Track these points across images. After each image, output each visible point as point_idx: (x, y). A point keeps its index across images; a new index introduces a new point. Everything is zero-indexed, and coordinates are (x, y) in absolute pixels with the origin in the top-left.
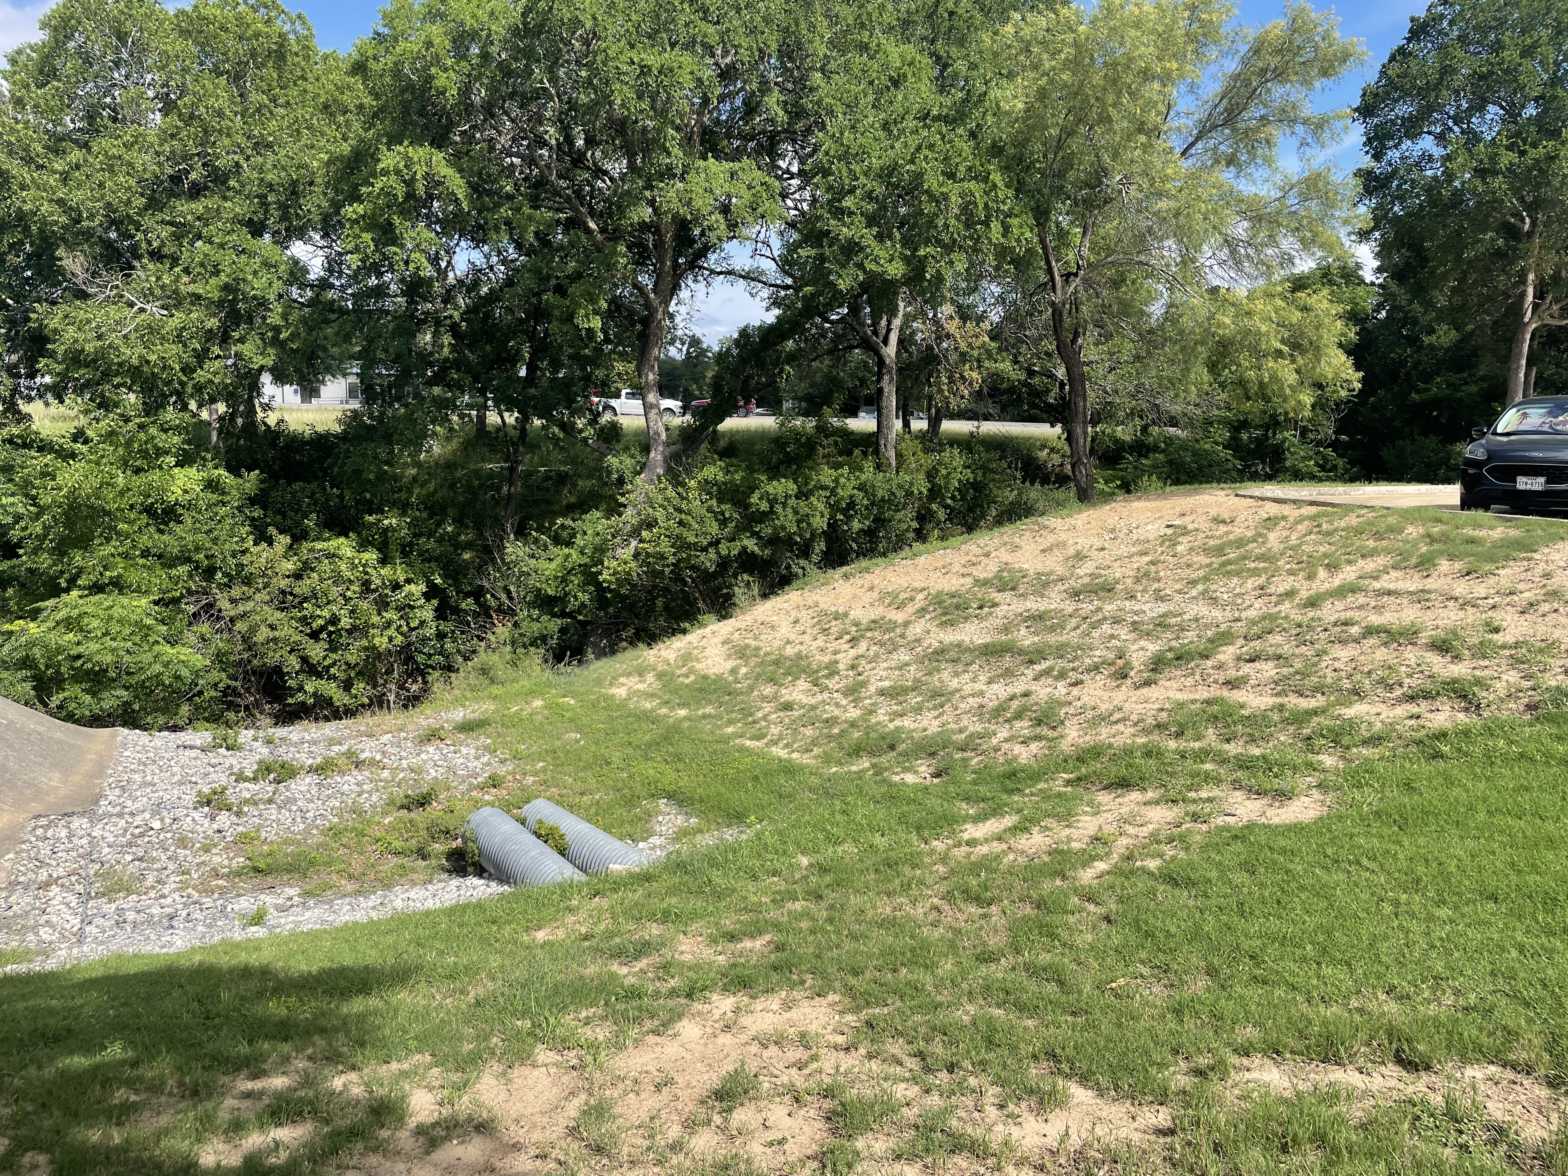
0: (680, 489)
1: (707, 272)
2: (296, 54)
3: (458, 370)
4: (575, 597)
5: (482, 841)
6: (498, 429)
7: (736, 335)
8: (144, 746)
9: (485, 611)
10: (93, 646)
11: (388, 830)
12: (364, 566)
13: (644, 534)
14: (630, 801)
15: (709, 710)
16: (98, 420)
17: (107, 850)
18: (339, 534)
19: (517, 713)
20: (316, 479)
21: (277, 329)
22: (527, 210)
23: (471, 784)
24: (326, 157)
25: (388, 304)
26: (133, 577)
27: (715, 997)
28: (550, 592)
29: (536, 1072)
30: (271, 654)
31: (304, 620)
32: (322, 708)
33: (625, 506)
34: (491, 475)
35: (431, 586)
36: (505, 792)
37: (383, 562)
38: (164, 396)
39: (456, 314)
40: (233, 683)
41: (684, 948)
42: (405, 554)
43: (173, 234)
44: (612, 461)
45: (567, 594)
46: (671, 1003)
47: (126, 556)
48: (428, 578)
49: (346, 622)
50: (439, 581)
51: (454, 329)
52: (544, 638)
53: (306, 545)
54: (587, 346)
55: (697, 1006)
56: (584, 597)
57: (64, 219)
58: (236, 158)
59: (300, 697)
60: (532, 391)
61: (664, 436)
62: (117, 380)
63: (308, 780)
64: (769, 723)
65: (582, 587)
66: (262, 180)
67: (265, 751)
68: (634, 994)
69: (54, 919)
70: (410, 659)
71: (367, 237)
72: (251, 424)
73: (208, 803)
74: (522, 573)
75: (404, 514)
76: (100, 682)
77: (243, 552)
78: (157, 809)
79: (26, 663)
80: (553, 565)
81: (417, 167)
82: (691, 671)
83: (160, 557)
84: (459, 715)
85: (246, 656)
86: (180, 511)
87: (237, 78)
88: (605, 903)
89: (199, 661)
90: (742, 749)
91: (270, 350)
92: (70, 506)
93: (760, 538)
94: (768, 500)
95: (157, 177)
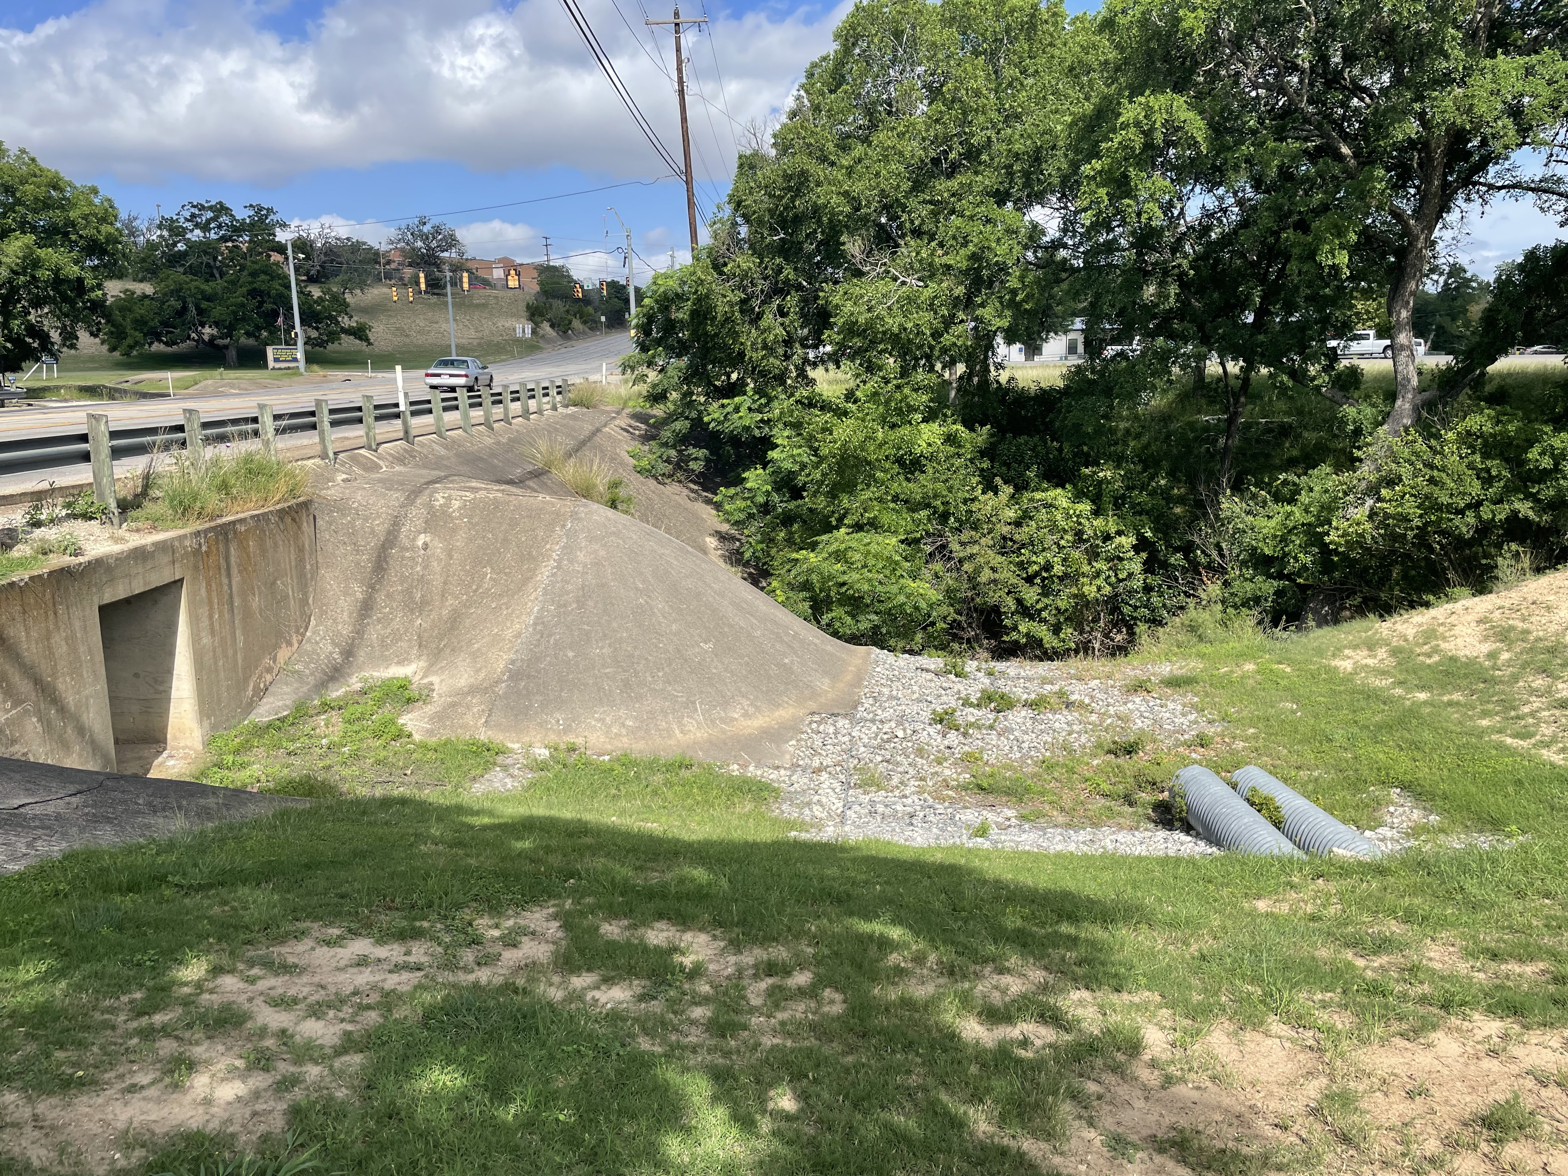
0: (1433, 442)
1: (1484, 189)
2: (1046, 22)
3: (1182, 320)
4: (1296, 559)
5: (1190, 797)
6: (1219, 380)
7: (1520, 259)
8: (891, 665)
9: (1194, 567)
10: (855, 576)
11: (1098, 770)
12: (1078, 516)
13: (1384, 492)
14: (1357, 784)
15: (1457, 696)
16: (864, 382)
17: (862, 749)
18: (1056, 486)
19: (1226, 674)
20: (1038, 432)
21: (1014, 292)
22: (1271, 144)
23: (1177, 740)
24: (1068, 119)
25: (1116, 259)
26: (886, 519)
27: (1476, 1016)
28: (1267, 552)
29: (1269, 1042)
30: (991, 594)
31: (1021, 565)
32: (1032, 648)
33: (1360, 460)
34: (1207, 427)
35: (1141, 538)
36: (1213, 753)
37: (1096, 513)
38: (917, 359)
39: (1185, 263)
40: (959, 618)
41: (1432, 954)
42: (1117, 506)
43: (932, 212)
44: (1349, 411)
45: (1285, 555)
46: (1422, 1010)
47: (880, 500)
48: (1138, 531)
49: (1058, 569)
50: (1149, 534)
51: (1181, 278)
52: (1257, 600)
53: (1027, 495)
54: (1327, 285)
55: (1454, 1021)
56: (1306, 559)
57: (847, 209)
58: (989, 133)
59: (1014, 636)
60: (1261, 337)
61: (1415, 381)
62: (881, 347)
63: (1023, 713)
64: (1539, 720)
65: (1304, 548)
66: (1010, 151)
67: (987, 681)
68: (1375, 989)
69: (824, 800)
70: (1115, 609)
71: (1102, 192)
72: (985, 382)
73: (941, 721)
74: (1237, 530)
75: (1118, 467)
76: (858, 607)
77: (973, 500)
78: (901, 720)
79: (806, 586)
80: (1272, 523)
81: (1157, 115)
82: (1436, 650)
83: (906, 502)
84: (1166, 669)
85: (969, 594)
86: (924, 462)
87: (992, 56)
88: (1332, 887)
89: (934, 595)
90: (1500, 747)
91: (1008, 313)
92: (842, 458)
93: (1537, 501)
94: (1552, 455)
95: (922, 161)
